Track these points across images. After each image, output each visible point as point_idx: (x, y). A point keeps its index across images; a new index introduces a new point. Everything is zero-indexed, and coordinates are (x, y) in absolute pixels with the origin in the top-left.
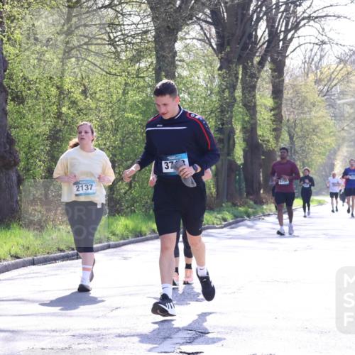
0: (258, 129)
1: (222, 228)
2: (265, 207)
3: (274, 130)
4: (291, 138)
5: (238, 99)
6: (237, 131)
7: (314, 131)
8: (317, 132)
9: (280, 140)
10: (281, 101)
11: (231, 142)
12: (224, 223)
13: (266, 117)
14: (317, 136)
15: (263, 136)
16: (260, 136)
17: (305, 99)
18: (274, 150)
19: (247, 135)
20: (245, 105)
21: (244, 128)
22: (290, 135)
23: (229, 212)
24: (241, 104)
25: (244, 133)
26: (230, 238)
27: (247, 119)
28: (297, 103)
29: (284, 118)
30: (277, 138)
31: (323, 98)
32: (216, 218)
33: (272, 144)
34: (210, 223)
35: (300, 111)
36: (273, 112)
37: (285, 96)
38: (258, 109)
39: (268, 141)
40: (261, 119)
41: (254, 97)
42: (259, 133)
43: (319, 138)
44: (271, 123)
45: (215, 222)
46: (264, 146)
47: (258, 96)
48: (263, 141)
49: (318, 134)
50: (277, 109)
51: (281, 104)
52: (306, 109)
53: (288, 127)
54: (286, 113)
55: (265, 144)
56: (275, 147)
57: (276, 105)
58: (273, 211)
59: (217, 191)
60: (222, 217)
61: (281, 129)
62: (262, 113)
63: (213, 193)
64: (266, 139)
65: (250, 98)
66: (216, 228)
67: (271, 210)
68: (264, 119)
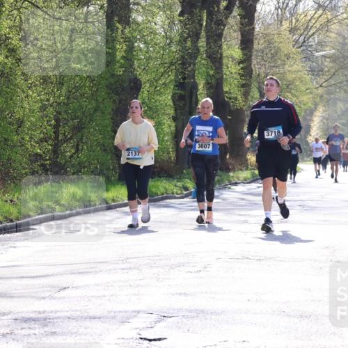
0: (224, 84)
1: (182, 198)
2: (231, 174)
3: (243, 86)
4: (262, 95)
5: (202, 50)
6: (201, 87)
7: (288, 87)
8: (291, 89)
9: (249, 97)
10: (251, 52)
11: (194, 99)
12: (185, 193)
13: (234, 71)
14: (291, 93)
15: (230, 93)
16: (227, 92)
17: (278, 50)
18: (241, 109)
19: (212, 91)
20: (209, 57)
21: (208, 84)
24: (205, 55)
25: (208, 89)
26: (192, 210)
27: (211, 72)
28: (269, 55)
29: (254, 73)
30: (246, 95)
31: (299, 50)
32: (176, 186)
33: (240, 103)
34: (169, 192)
35: (272, 65)
36: (241, 65)
37: (255, 46)
38: (225, 61)
39: (236, 99)
40: (228, 73)
41: (220, 47)
42: (226, 89)
43: (294, 96)
44: (239, 77)
45: (175, 190)
46: (232, 104)
47: (224, 47)
48: (230, 98)
49: (293, 91)
50: (246, 62)
51: (251, 56)
52: (279, 62)
53: (259, 83)
54: (257, 66)
55: (232, 102)
56: (243, 106)
57: (245, 57)
58: (241, 179)
59: (177, 156)
60: (183, 185)
61: (251, 85)
62: (229, 66)
63: (173, 158)
64: (233, 96)
65: (216, 49)
66: (176, 198)
67: (238, 178)
68: (231, 73)
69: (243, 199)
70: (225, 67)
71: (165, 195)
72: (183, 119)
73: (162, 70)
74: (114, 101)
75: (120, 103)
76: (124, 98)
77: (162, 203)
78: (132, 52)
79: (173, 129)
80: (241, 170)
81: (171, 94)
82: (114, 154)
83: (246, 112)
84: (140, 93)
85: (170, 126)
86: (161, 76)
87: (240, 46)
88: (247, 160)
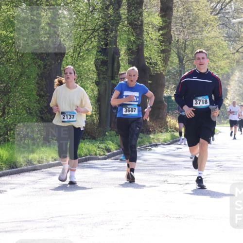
0: (145, 50)
1: (105, 159)
2: (152, 136)
3: (163, 51)
4: (181, 60)
5: (123, 17)
6: (122, 53)
9: (169, 63)
10: (170, 19)
11: (116, 65)
12: (108, 154)
13: (154, 37)
15: (151, 58)
16: (147, 58)
18: (161, 73)
19: (133, 57)
20: (130, 23)
21: (130, 49)
22: (179, 57)
23: (113, 142)
24: (126, 22)
26: (115, 170)
27: (133, 39)
28: (188, 22)
29: (173, 39)
30: (165, 60)
31: (216, 16)
32: (99, 148)
33: (160, 67)
34: (93, 153)
35: (191, 31)
36: (161, 32)
37: (174, 13)
38: (145, 28)
39: (156, 64)
40: (148, 39)
41: (141, 14)
42: (146, 54)
44: (159, 43)
45: (98, 152)
46: (152, 69)
47: (145, 14)
48: (151, 64)
50: (166, 28)
51: (170, 23)
52: (197, 29)
53: (178, 49)
54: (176, 33)
55: (152, 67)
56: (163, 70)
57: (164, 24)
58: (161, 141)
59: (100, 119)
60: (106, 147)
61: (170, 51)
62: (150, 32)
63: (96, 121)
64: (153, 61)
65: (137, 16)
66: (99, 159)
67: (158, 140)
68: (152, 39)
69: (163, 160)
70: (145, 33)
71: (88, 156)
72: (105, 84)
73: (85, 36)
74: (39, 66)
75: (45, 68)
76: (49, 63)
77: (85, 164)
79: (96, 93)
80: (161, 132)
81: (94, 60)
82: (40, 117)
83: (165, 77)
84: (65, 58)
85: (93, 90)
86: (84, 42)
87: (160, 13)
88: (167, 122)
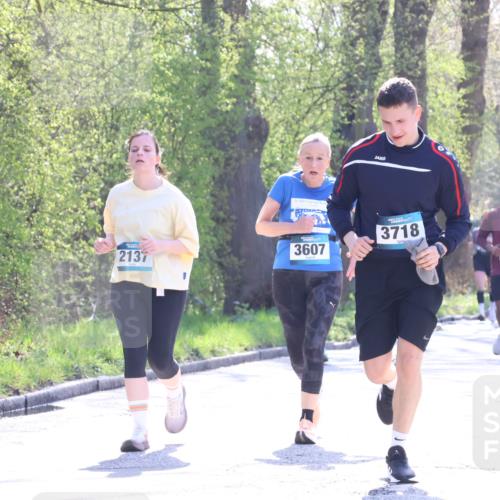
1: (348, 347)
3: (466, 130)
5: (386, 61)
9: (479, 152)
10: (481, 63)
12: (353, 338)
13: (448, 102)
29: (488, 104)
30: (471, 148)
32: (334, 324)
36: (463, 91)
37: (491, 54)
38: (430, 82)
40: (437, 106)
41: (422, 56)
44: (458, 114)
47: (430, 55)
50: (472, 83)
51: (482, 72)
56: (467, 168)
57: (470, 75)
58: (463, 311)
60: (349, 323)
61: (481, 129)
62: (439, 92)
65: (414, 59)
66: (335, 348)
67: (456, 309)
68: (444, 106)
70: (431, 94)
73: (309, 101)
74: (216, 161)
75: (227, 164)
76: (235, 155)
78: (250, 67)
80: (463, 294)
82: (216, 262)
83: (472, 182)
84: (267, 145)
86: (307, 112)
87: (462, 53)
